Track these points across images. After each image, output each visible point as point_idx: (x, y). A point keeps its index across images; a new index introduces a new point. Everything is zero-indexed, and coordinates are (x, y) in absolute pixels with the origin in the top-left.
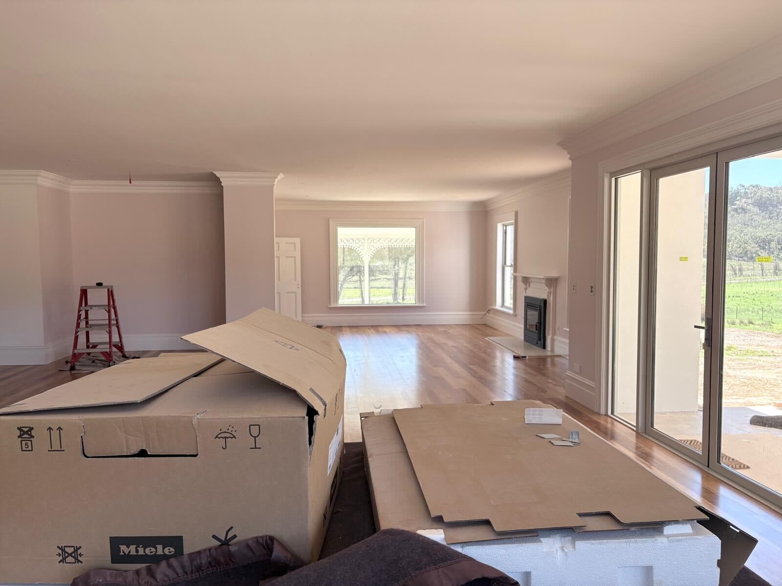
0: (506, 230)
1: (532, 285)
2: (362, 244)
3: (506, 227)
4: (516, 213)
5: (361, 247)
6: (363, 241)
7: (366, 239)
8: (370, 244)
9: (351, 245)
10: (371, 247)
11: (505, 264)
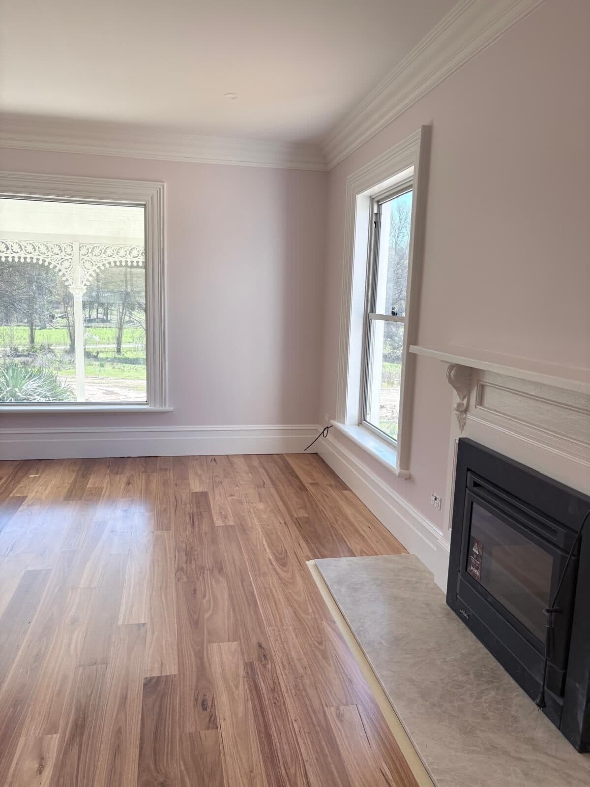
0: (378, 215)
1: (490, 396)
2: (68, 257)
3: (379, 206)
4: (427, 133)
5: (66, 264)
6: (69, 250)
7: (76, 246)
8: (86, 258)
9: (42, 257)
10: (88, 265)
11: (373, 310)
